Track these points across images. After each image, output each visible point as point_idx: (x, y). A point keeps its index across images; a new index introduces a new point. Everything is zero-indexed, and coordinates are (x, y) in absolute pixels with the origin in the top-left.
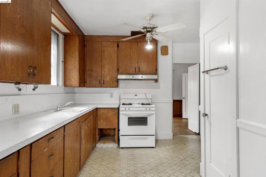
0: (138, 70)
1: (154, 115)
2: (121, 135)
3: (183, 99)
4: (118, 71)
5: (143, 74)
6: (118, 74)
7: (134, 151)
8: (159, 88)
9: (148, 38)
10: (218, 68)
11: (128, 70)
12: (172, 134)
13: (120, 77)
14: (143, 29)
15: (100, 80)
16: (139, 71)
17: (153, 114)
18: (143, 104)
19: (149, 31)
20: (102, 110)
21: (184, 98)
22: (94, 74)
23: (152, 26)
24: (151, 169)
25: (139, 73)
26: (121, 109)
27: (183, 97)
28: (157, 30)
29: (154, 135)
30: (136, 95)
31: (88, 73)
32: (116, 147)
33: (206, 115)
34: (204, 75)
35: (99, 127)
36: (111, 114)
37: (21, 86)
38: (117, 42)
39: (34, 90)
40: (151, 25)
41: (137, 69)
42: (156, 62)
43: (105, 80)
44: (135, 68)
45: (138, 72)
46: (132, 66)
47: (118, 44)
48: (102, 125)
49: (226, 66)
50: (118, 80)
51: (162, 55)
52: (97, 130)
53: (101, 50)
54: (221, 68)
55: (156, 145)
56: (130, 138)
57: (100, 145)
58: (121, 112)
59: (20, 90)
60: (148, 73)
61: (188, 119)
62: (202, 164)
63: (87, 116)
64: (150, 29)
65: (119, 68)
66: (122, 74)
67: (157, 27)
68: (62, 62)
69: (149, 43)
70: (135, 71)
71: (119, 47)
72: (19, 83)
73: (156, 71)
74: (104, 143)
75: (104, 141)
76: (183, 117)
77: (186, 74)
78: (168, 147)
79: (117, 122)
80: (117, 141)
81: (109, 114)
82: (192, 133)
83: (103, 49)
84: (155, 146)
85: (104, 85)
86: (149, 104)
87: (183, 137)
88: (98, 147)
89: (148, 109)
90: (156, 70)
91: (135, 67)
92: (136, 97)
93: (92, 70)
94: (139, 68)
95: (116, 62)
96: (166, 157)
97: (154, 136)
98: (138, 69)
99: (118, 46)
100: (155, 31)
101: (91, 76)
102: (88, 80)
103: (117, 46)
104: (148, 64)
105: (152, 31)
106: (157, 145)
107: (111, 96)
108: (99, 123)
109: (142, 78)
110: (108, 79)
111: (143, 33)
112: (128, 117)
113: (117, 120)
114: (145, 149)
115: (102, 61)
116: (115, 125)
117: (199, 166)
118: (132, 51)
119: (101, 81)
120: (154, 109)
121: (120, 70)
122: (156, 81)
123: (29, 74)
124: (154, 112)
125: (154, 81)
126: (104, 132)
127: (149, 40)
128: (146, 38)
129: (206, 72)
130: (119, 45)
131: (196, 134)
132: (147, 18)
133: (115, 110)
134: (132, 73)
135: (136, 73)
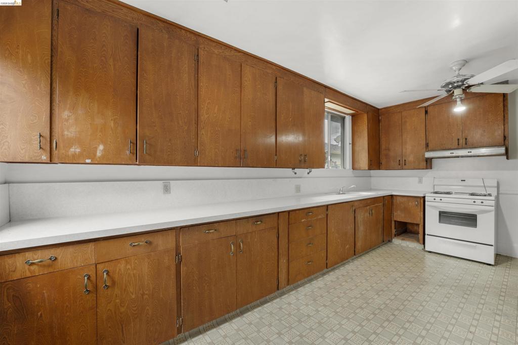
0: (464, 142)
1: (493, 212)
2: (427, 235)
5: (472, 148)
6: (427, 150)
9: (458, 96)
11: (444, 144)
15: (399, 161)
16: (466, 144)
18: (472, 194)
20: (398, 198)
22: (392, 154)
23: (460, 79)
25: (466, 146)
26: (427, 199)
29: (492, 246)
30: (464, 179)
31: (383, 152)
32: (421, 249)
35: (395, 219)
36: (412, 204)
37: (296, 170)
38: (424, 108)
39: (308, 173)
41: (461, 142)
42: (504, 125)
43: (407, 161)
44: (458, 140)
45: (464, 146)
46: (451, 137)
47: (426, 110)
48: (399, 216)
50: (428, 159)
52: (393, 223)
53: (400, 122)
55: (495, 263)
56: (442, 241)
57: (397, 241)
58: (427, 203)
59: (295, 173)
63: (369, 202)
64: (460, 83)
66: (433, 150)
68: (350, 144)
69: (459, 102)
70: (458, 145)
71: (429, 113)
72: (293, 169)
73: (504, 141)
74: (403, 240)
75: (402, 238)
79: (422, 216)
80: (422, 242)
81: (410, 204)
83: (403, 120)
84: (493, 264)
85: (404, 167)
88: (395, 243)
89: (478, 202)
90: (505, 138)
92: (462, 183)
93: (389, 150)
94: (466, 139)
95: (423, 135)
98: (465, 140)
99: (426, 112)
101: (387, 156)
102: (383, 161)
103: (424, 113)
104: (484, 131)
106: (498, 263)
107: (420, 181)
108: (395, 214)
109: (470, 154)
110: (411, 158)
112: (439, 212)
113: (422, 213)
115: (403, 137)
116: (419, 219)
118: (451, 115)
119: (401, 162)
120: (493, 203)
121: (430, 145)
123: (300, 161)
126: (410, 227)
127: (458, 100)
128: (454, 98)
130: (428, 111)
132: (454, 68)
133: (419, 200)
134: (452, 148)
135: (460, 146)
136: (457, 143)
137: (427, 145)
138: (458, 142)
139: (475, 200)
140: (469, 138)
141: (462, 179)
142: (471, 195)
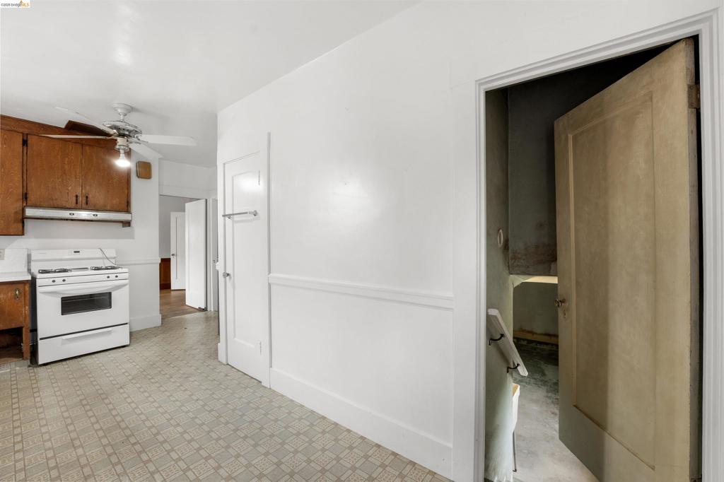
0: (84, 201)
1: (128, 286)
2: (42, 339)
3: (172, 257)
4: (26, 198)
5: (97, 210)
6: (25, 205)
7: (81, 363)
8: (132, 236)
9: (122, 147)
10: (246, 213)
11: (56, 199)
12: (160, 316)
13: (29, 212)
14: (112, 128)
16: (87, 204)
17: (124, 285)
18: (97, 269)
19: (123, 136)
21: (173, 255)
23: (131, 128)
24: (133, 379)
25: (87, 206)
26: (39, 282)
27: (171, 254)
28: (143, 137)
29: (126, 324)
32: (26, 366)
33: (228, 275)
34: (225, 220)
36: (7, 295)
38: (21, 135)
40: (129, 125)
41: (80, 199)
42: (128, 189)
44: (77, 196)
45: (84, 206)
46: (67, 191)
47: (25, 138)
49: (256, 211)
50: (23, 219)
51: (139, 177)
54: (250, 213)
56: (67, 339)
58: (39, 290)
60: (109, 208)
61: (185, 290)
62: (221, 346)
64: (127, 133)
65: (29, 192)
66: (36, 206)
67: (141, 133)
69: (122, 155)
70: (77, 203)
71: (29, 145)
73: (127, 206)
76: (172, 288)
77: (180, 214)
78: (155, 339)
79: (28, 312)
80: (27, 354)
82: (193, 310)
84: (128, 343)
86: (113, 268)
87: (178, 319)
89: (112, 277)
90: (128, 204)
91: (75, 195)
92: (77, 256)
94: (87, 197)
95: (17, 178)
96: (156, 355)
97: (128, 325)
98: (85, 198)
99: (25, 143)
100: (137, 137)
103: (21, 142)
104: (108, 191)
105: (129, 136)
106: (132, 341)
109: (94, 218)
111: (110, 135)
112: (62, 298)
113: (28, 307)
114: (107, 353)
116: (22, 318)
117: (217, 350)
118: (67, 159)
120: (126, 275)
121: (32, 197)
122: (127, 224)
124: (127, 281)
125: (121, 224)
127: (122, 151)
128: (117, 147)
129: (229, 216)
130: (29, 142)
131: (200, 310)
132: (119, 111)
133: (21, 287)
134: (68, 206)
135: (79, 205)
136: (75, 201)
137: (25, 197)
138: (77, 200)
139: (110, 275)
140: (90, 196)
141: (76, 250)
142: (95, 270)
